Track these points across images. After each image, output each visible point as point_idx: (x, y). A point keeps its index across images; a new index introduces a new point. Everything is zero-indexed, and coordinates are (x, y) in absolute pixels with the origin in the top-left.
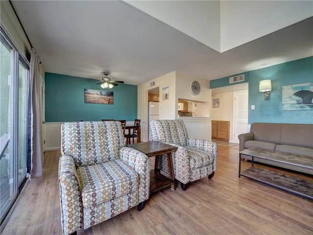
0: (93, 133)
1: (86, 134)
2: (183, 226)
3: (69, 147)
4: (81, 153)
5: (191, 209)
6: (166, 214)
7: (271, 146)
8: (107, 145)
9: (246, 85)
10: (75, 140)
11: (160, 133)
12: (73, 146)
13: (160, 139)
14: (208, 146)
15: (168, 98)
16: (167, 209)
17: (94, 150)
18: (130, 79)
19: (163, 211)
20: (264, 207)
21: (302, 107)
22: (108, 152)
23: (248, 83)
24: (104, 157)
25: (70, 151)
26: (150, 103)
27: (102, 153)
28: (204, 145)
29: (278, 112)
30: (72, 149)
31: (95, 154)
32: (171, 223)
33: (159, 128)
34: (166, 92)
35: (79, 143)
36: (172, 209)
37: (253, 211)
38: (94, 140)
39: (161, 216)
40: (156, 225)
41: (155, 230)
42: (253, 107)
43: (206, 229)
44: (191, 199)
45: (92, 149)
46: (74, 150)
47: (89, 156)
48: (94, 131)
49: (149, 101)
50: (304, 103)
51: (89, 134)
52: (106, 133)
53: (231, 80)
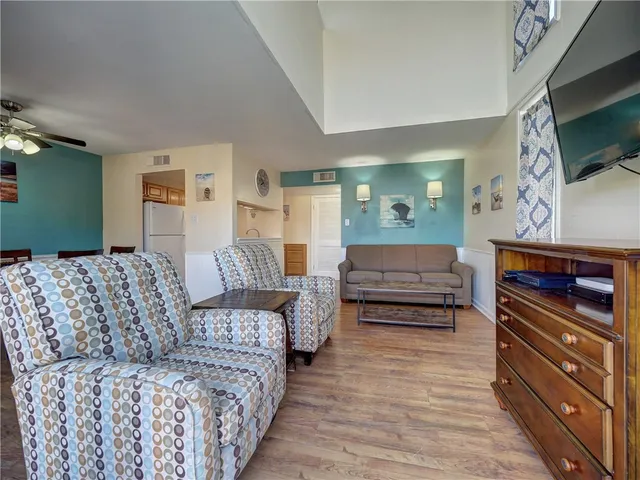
0: (126, 286)
1: (109, 288)
2: (350, 408)
3: (74, 333)
4: (113, 343)
5: (340, 384)
6: (314, 406)
7: (377, 276)
8: (163, 311)
9: (338, 189)
10: (88, 311)
11: (245, 271)
12: (87, 328)
13: (246, 283)
14: (324, 284)
15: (211, 197)
16: (311, 400)
17: (140, 328)
18: (96, 137)
19: (305, 404)
20: (405, 349)
21: (399, 224)
22: (171, 326)
23: (340, 186)
24: (166, 342)
25: (76, 343)
26: (150, 205)
27: (159, 332)
28: (316, 285)
29: (376, 229)
30: (81, 337)
31: (145, 337)
32: (334, 412)
33: (241, 262)
34: (207, 184)
35: (102, 318)
36: (317, 396)
37: (400, 357)
38: (132, 303)
39: (311, 412)
40: (315, 426)
41: (322, 432)
42: (347, 222)
43: (378, 397)
44: (329, 372)
45: (133, 326)
46: (88, 339)
47: (134, 346)
48: (129, 281)
49: (144, 201)
50: (401, 219)
51: (117, 288)
52: (153, 281)
53: (316, 178)
